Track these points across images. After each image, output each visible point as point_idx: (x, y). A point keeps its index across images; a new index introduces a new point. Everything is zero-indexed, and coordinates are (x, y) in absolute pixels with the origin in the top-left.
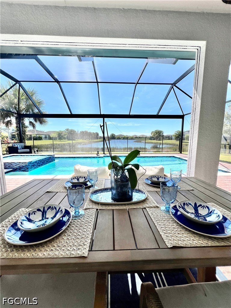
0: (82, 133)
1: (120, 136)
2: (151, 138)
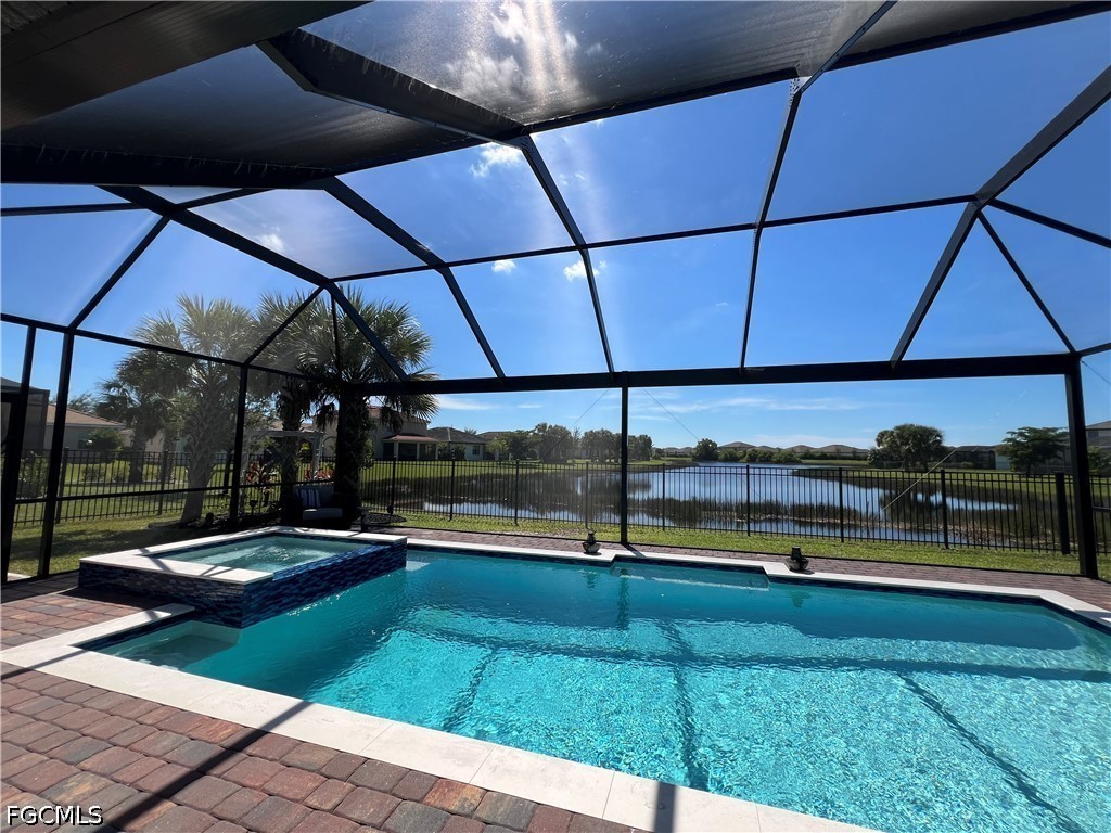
0: (592, 437)
1: (735, 449)
2: (878, 459)
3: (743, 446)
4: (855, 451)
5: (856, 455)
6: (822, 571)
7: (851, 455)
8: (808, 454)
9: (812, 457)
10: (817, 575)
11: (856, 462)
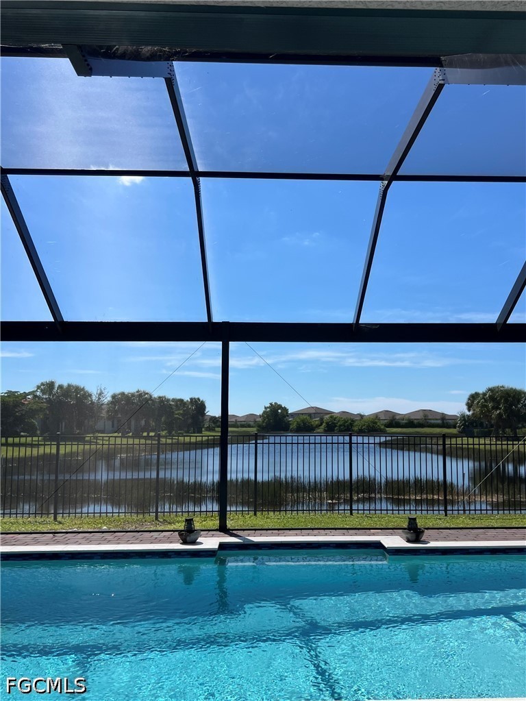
0: (122, 401)
1: (310, 415)
2: (468, 426)
3: (319, 412)
4: (443, 417)
5: (445, 421)
6: (437, 540)
7: (440, 422)
8: (393, 421)
9: (398, 425)
10: (433, 544)
11: (445, 431)
